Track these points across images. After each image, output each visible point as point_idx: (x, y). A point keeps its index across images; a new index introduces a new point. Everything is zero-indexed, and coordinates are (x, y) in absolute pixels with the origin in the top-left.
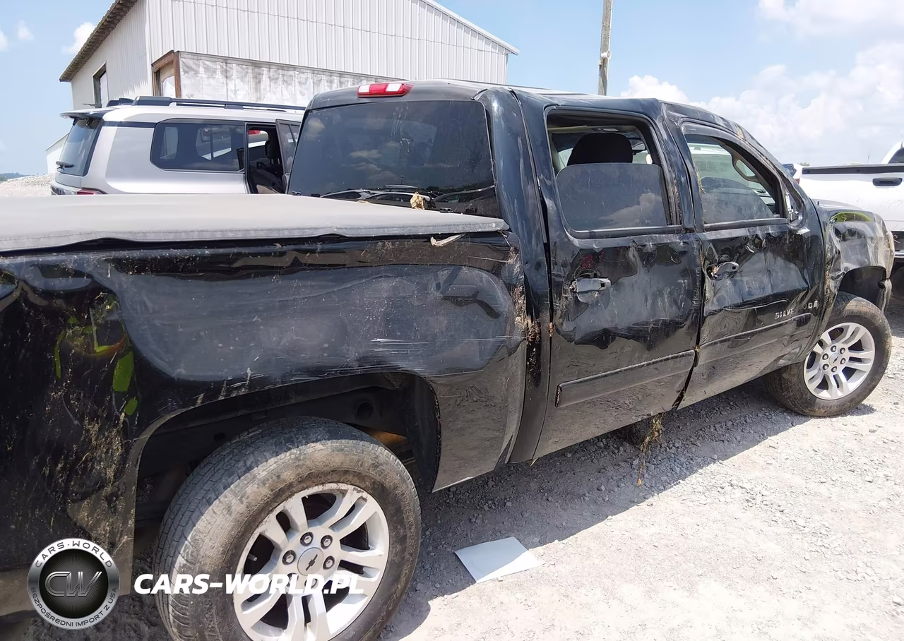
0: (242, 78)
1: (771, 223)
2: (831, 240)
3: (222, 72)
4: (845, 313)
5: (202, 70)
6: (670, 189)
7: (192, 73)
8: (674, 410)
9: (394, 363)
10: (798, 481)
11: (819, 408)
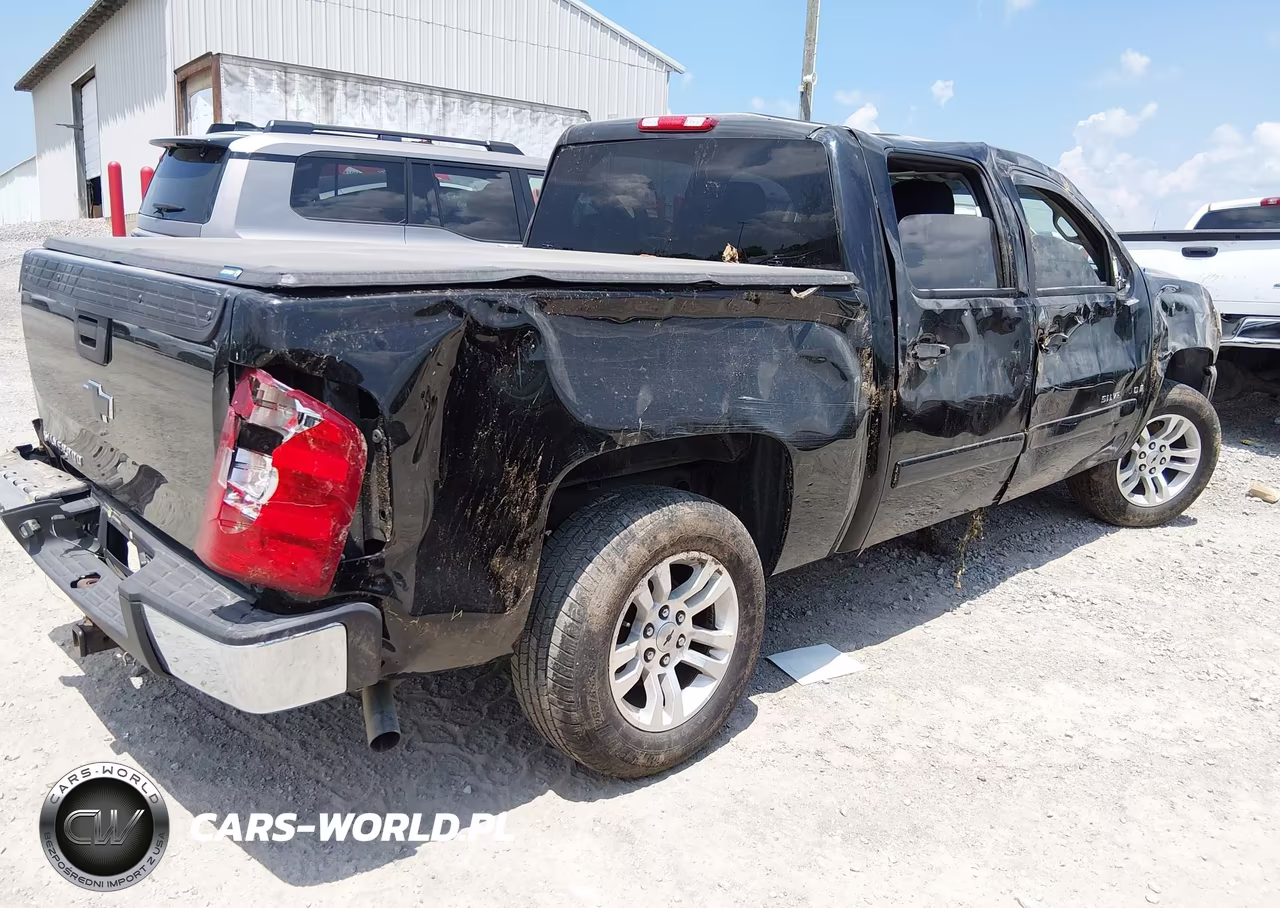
0: (308, 95)
1: (1099, 291)
2: (1158, 314)
3: (279, 84)
4: (1167, 403)
5: (251, 81)
6: (1004, 246)
7: (238, 84)
8: (994, 506)
9: (759, 424)
10: (1126, 590)
11: (1134, 517)
